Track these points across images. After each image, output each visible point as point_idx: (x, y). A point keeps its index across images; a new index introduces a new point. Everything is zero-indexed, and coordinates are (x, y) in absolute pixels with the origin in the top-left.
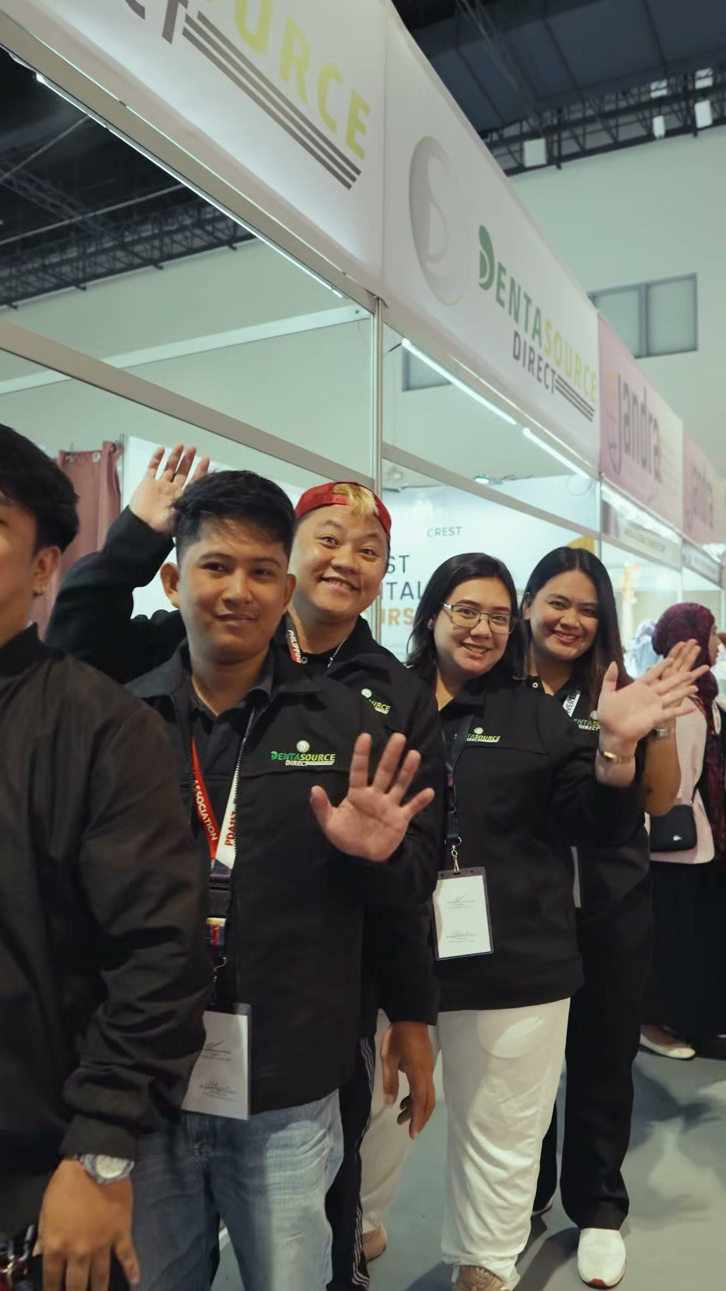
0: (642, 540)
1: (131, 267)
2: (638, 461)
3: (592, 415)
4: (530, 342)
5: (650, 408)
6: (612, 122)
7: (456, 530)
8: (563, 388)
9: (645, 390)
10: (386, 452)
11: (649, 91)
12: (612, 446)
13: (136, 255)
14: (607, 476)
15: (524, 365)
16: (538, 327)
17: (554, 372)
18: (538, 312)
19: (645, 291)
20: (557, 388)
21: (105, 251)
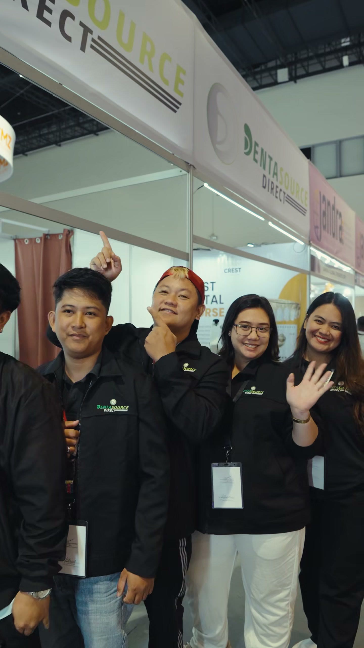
0: (333, 273)
1: (83, 135)
2: (330, 234)
3: (305, 213)
4: (272, 179)
5: (337, 207)
6: (322, 59)
7: (238, 270)
8: (290, 201)
9: (334, 198)
10: (195, 239)
11: (341, 43)
12: (316, 227)
13: (85, 129)
14: (313, 243)
15: (268, 191)
16: (276, 171)
17: (284, 193)
18: (276, 164)
19: (339, 144)
20: (286, 201)
21: (70, 127)
